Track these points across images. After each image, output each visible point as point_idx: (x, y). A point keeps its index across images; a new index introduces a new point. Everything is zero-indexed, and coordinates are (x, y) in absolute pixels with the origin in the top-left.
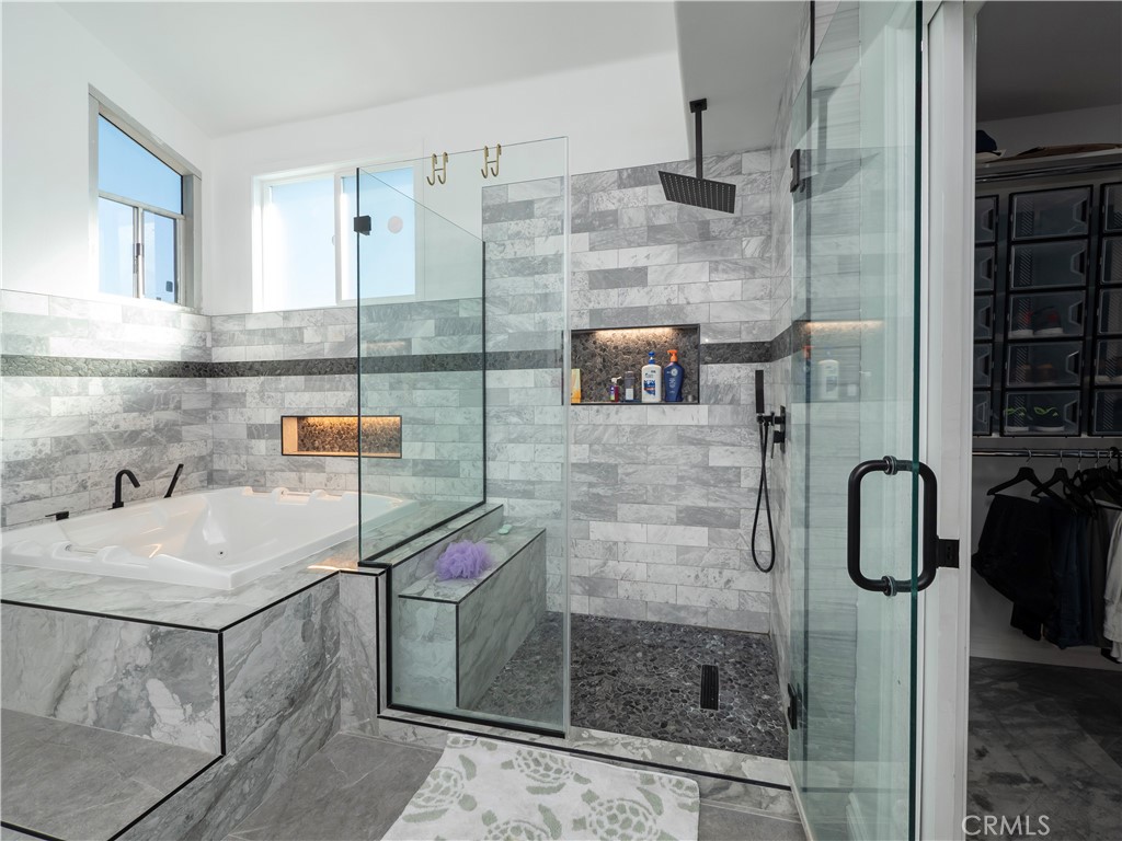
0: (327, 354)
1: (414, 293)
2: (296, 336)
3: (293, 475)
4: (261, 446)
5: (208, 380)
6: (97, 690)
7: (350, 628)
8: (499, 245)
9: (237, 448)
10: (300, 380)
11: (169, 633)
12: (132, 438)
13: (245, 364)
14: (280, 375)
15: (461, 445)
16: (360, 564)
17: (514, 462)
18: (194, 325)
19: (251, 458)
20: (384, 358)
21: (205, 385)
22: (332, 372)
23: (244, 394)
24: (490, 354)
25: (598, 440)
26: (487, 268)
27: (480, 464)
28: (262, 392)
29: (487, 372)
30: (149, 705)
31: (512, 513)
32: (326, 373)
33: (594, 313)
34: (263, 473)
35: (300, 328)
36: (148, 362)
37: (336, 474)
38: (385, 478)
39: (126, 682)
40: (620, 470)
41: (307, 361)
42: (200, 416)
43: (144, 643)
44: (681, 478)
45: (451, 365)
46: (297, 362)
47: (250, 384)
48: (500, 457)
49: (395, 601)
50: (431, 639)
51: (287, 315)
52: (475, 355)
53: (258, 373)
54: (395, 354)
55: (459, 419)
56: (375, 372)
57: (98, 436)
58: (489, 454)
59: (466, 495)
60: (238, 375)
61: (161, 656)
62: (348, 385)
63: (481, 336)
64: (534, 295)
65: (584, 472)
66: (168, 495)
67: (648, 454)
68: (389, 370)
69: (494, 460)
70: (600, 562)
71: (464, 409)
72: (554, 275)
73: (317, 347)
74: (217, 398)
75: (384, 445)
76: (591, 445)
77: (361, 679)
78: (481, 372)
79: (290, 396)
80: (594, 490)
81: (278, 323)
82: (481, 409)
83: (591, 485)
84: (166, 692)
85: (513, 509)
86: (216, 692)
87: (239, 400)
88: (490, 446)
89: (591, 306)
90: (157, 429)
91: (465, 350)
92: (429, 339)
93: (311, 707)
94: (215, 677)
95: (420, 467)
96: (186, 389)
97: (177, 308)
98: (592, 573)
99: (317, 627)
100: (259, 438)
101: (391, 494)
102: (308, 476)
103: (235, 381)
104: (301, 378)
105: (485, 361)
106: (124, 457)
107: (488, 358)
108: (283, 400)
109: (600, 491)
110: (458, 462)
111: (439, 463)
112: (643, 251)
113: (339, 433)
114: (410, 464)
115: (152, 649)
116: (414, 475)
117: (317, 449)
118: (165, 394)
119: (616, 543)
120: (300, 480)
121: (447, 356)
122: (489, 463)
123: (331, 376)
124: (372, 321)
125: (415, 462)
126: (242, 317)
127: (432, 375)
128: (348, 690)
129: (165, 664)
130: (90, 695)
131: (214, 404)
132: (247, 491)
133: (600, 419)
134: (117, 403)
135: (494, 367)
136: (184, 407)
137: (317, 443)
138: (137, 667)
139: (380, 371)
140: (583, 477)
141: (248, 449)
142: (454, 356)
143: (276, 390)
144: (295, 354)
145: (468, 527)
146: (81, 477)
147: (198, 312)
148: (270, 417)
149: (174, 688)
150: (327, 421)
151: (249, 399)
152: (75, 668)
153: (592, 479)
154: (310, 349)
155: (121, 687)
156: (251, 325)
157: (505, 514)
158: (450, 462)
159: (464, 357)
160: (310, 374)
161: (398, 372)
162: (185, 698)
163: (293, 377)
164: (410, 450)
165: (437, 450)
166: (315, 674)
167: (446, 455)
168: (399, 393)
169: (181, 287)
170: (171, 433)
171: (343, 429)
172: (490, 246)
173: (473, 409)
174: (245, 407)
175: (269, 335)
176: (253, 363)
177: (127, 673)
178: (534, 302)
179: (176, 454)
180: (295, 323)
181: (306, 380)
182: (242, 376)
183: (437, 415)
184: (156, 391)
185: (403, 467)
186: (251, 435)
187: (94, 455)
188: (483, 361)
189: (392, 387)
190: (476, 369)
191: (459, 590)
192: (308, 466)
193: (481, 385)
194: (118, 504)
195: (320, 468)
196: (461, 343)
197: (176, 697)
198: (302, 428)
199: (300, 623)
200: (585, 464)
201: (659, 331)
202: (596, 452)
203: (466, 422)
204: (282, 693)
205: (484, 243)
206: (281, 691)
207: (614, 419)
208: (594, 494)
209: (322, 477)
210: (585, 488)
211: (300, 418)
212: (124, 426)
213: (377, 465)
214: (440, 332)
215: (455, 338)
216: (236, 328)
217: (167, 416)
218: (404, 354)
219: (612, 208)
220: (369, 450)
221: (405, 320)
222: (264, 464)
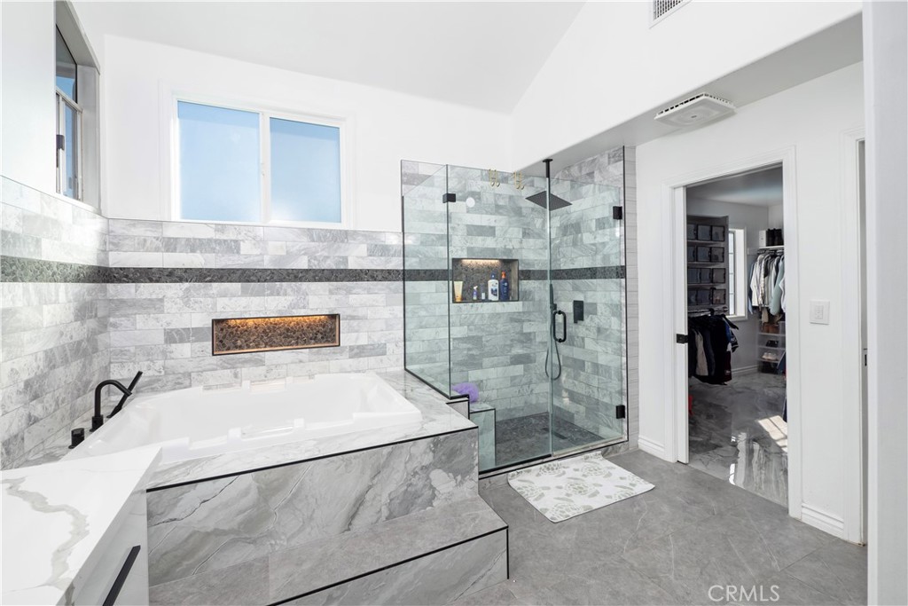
0: (267, 265)
2: (230, 248)
3: (227, 372)
4: (186, 349)
5: (109, 286)
6: (390, 495)
8: (413, 200)
9: (147, 354)
10: (237, 286)
11: (446, 438)
12: (78, 349)
14: (210, 281)
15: (387, 332)
16: (450, 398)
17: (423, 341)
19: (169, 363)
20: (323, 270)
22: (272, 280)
23: (161, 300)
24: (408, 270)
25: (472, 323)
26: (405, 214)
27: (402, 344)
28: (186, 297)
29: (406, 282)
30: (431, 487)
32: (265, 281)
33: (470, 250)
34: (188, 375)
35: (235, 241)
37: (277, 365)
38: (325, 363)
39: (414, 480)
40: (484, 339)
41: (244, 271)
42: (104, 324)
43: (428, 451)
44: (512, 340)
45: (380, 277)
46: (233, 271)
47: (171, 291)
48: (415, 338)
51: (220, 228)
52: (397, 271)
53: (181, 280)
54: (334, 268)
55: (386, 313)
56: (315, 281)
57: (63, 348)
58: (407, 337)
59: (391, 366)
60: (151, 281)
61: (441, 453)
62: (289, 290)
63: (402, 258)
64: (434, 235)
67: (497, 329)
68: (328, 280)
69: (411, 340)
71: (389, 308)
73: (256, 258)
74: (118, 304)
75: (311, 339)
76: (468, 326)
78: (401, 283)
79: (221, 302)
80: (471, 352)
81: (207, 234)
82: (402, 307)
83: (469, 349)
84: (445, 473)
87: (151, 304)
88: (408, 332)
89: (468, 245)
90: (88, 339)
91: (390, 267)
92: (363, 258)
95: (356, 351)
97: (81, 206)
100: (182, 341)
102: (247, 371)
103: (148, 286)
105: (404, 274)
107: (406, 273)
108: (215, 304)
109: (474, 352)
110: (385, 344)
111: (369, 347)
112: (493, 218)
113: (264, 332)
114: (347, 350)
115: (434, 452)
116: (350, 358)
117: (241, 347)
118: (91, 302)
119: (482, 381)
120: (236, 375)
121: (377, 271)
122: (408, 343)
123: (270, 284)
124: (313, 241)
125: (352, 349)
126: (158, 223)
127: (365, 284)
129: (443, 458)
130: (383, 501)
131: (114, 310)
133: (473, 311)
134: (71, 312)
135: (411, 279)
136: (99, 314)
137: (239, 343)
138: (421, 468)
139: (320, 280)
140: (465, 346)
141: (165, 354)
142: (382, 270)
143: (206, 296)
144: (230, 263)
146: (56, 394)
147: (100, 214)
148: (196, 321)
150: (251, 322)
151: (167, 304)
152: (370, 487)
153: (469, 346)
154: (247, 260)
155: (410, 484)
158: (379, 345)
159: (389, 271)
160: (248, 281)
161: (336, 281)
162: (457, 473)
163: (225, 284)
164: (346, 338)
165: (369, 337)
167: (376, 340)
168: (338, 297)
170: (94, 343)
171: (269, 328)
172: (407, 199)
173: (397, 307)
174: (162, 312)
175: (198, 244)
176: (174, 269)
178: (435, 239)
179: (96, 364)
180: (229, 235)
181: (242, 287)
182: (157, 281)
183: (369, 312)
185: (341, 353)
186: (171, 341)
187: (62, 370)
189: (331, 292)
190: (398, 280)
192: (246, 362)
193: (402, 291)
195: (261, 363)
196: (387, 262)
197: (451, 474)
201: (493, 261)
202: (471, 330)
203: (391, 316)
205: (403, 197)
207: (480, 311)
209: (261, 370)
210: (465, 352)
211: (218, 322)
212: (75, 337)
213: (318, 353)
214: (371, 253)
215: (383, 258)
216: (150, 233)
217: (92, 324)
218: (342, 267)
219: (478, 191)
220: (297, 344)
221: (343, 241)
222: (190, 367)
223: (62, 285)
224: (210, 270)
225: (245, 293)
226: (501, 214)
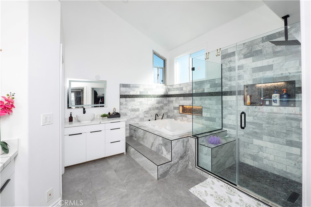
1: (205, 78)
2: (182, 89)
3: (181, 117)
4: (176, 111)
5: (168, 98)
6: (156, 146)
7: (191, 148)
8: (226, 64)
9: (172, 111)
10: (182, 98)
12: (157, 108)
13: (173, 95)
14: (179, 97)
15: (216, 114)
16: (193, 136)
17: (230, 120)
18: (165, 87)
19: (174, 114)
20: (198, 93)
21: (167, 99)
23: (173, 101)
24: (224, 92)
25: (256, 116)
26: (223, 70)
27: (221, 119)
28: (176, 100)
29: (223, 96)
30: (162, 150)
31: (230, 133)
33: (254, 80)
34: (176, 117)
35: (182, 87)
36: (159, 95)
37: (189, 118)
38: (199, 120)
39: (160, 146)
40: (264, 125)
41: (184, 94)
42: (166, 105)
43: (162, 140)
44: (287, 131)
45: (214, 94)
46: (182, 94)
47: (174, 99)
48: (226, 118)
49: (199, 145)
50: (206, 155)
51: (180, 85)
52: (220, 92)
53: (175, 97)
54: (201, 92)
55: (216, 108)
57: (153, 108)
58: (223, 117)
59: (217, 126)
63: (221, 87)
64: (235, 76)
65: (251, 125)
66: (162, 119)
67: (274, 121)
68: (200, 96)
69: (224, 118)
70: (257, 151)
71: (217, 105)
72: (241, 70)
73: (186, 91)
74: (169, 101)
75: (199, 113)
76: (253, 117)
77: (193, 158)
78: (221, 96)
79: (181, 101)
80: (255, 130)
81: (178, 86)
82: (221, 106)
83: (253, 128)
84: (164, 149)
85: (230, 132)
86: (171, 150)
87: (172, 102)
88: (223, 115)
89: (253, 78)
90: (160, 107)
91: (217, 91)
92: (208, 88)
93: (184, 160)
94: (171, 148)
95: (206, 118)
96: (164, 100)
97: (163, 85)
98: (254, 154)
99: (185, 146)
100: (175, 109)
101: (200, 124)
102: (184, 118)
103: (172, 98)
104: (183, 98)
106: (156, 112)
107: (223, 93)
108: (179, 102)
109: (257, 131)
110: (215, 118)
111: (211, 118)
112: (272, 60)
113: (189, 109)
116: (205, 120)
117: (185, 113)
118: (162, 101)
119: (262, 147)
120: (182, 119)
121: (213, 92)
122: (223, 119)
123: (188, 97)
124: (196, 85)
125: (205, 117)
126: (172, 86)
127: (209, 97)
128: (190, 160)
129: (164, 144)
131: (168, 102)
132: (173, 120)
133: (257, 110)
134: (155, 102)
135: (225, 95)
136: (164, 103)
137: (185, 111)
138: (161, 144)
139: (198, 96)
140: (251, 126)
141: (173, 111)
142: (214, 92)
143: (178, 100)
145: (216, 134)
146: (151, 114)
147: (166, 85)
148: (177, 105)
149: (165, 148)
150: (187, 107)
151: (174, 102)
152: (154, 142)
154: (184, 92)
155: (159, 147)
156: (174, 87)
157: (228, 133)
158: (214, 118)
159: (217, 93)
161: (202, 96)
162: (167, 150)
163: (181, 97)
164: (204, 114)
165: (210, 115)
166: (185, 154)
167: (212, 116)
168: (202, 101)
169: (164, 81)
170: (162, 108)
172: (223, 65)
173: (219, 105)
175: (177, 89)
177: (160, 145)
178: (235, 78)
179: (163, 112)
180: (182, 86)
183: (211, 106)
184: (160, 100)
185: (203, 118)
186: (174, 109)
187: (153, 111)
188: (222, 94)
189: (200, 100)
190: (220, 96)
191: (213, 146)
192: (184, 116)
193: (221, 100)
194: (156, 120)
195: (186, 117)
196: (216, 89)
198: (183, 108)
199: (182, 144)
200: (251, 122)
202: (255, 119)
203: (217, 109)
204: (179, 155)
205: (222, 65)
206: (179, 154)
207: (261, 110)
208: (254, 131)
209: (186, 119)
210: (251, 129)
211: (183, 106)
212: (157, 106)
213: (197, 117)
214: (211, 87)
215: (214, 88)
216: (172, 88)
217: (162, 104)
218: (203, 92)
219: (260, 49)
220: (196, 114)
221: (203, 84)
222: (176, 115)
223: (153, 98)
224: (179, 94)
225: (184, 100)
226: (277, 56)
